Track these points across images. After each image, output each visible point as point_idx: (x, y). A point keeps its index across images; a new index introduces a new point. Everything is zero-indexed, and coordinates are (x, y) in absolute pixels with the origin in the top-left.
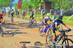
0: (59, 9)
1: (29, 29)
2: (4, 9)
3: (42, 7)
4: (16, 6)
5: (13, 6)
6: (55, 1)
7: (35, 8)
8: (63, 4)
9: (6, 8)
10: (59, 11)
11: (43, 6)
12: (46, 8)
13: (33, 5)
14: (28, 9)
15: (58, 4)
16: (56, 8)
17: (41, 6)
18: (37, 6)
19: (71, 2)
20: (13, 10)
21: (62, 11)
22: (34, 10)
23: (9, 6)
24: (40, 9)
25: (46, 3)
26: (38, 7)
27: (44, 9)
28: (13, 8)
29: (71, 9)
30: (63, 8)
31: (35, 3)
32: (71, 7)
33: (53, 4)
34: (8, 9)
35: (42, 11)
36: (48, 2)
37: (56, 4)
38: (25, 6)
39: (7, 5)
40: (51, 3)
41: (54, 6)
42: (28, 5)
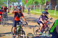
1: (35, 23)
2: (13, 4)
3: (48, 4)
4: (24, 2)
5: (21, 2)
7: (41, 4)
9: (15, 3)
12: (51, 5)
13: (39, 1)
14: (34, 5)
17: (47, 2)
20: (20, 5)
23: (17, 2)
24: (45, 5)
26: (44, 3)
27: (50, 5)
28: (21, 3)
38: (32, 2)
39: (16, 1)
42: (35, 1)
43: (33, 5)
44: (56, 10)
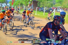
0: (43, 7)
2: (1, 5)
4: (11, 3)
6: (41, 1)
7: (25, 5)
8: (46, 4)
9: (3, 4)
10: (43, 9)
11: (31, 4)
12: (33, 6)
13: (24, 3)
15: (43, 3)
16: (41, 7)
17: (30, 4)
18: (27, 4)
19: (52, 2)
20: (8, 6)
21: (45, 9)
22: (25, 7)
23: (5, 3)
24: (29, 6)
25: (33, 2)
27: (32, 6)
28: (8, 4)
29: (52, 8)
30: (46, 6)
31: (25, 1)
32: (52, 6)
33: (39, 3)
34: (5, 5)
35: (30, 8)
36: (35, 1)
37: (41, 3)
38: (18, 3)
40: (37, 2)
41: (40, 5)
42: (20, 3)
43: (19, 6)
44: (37, 11)
